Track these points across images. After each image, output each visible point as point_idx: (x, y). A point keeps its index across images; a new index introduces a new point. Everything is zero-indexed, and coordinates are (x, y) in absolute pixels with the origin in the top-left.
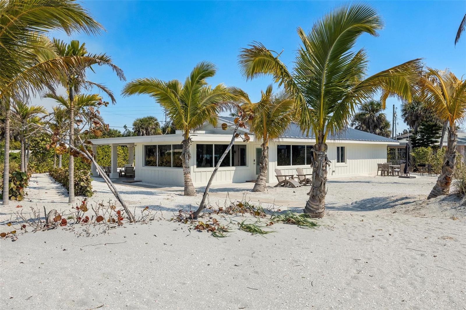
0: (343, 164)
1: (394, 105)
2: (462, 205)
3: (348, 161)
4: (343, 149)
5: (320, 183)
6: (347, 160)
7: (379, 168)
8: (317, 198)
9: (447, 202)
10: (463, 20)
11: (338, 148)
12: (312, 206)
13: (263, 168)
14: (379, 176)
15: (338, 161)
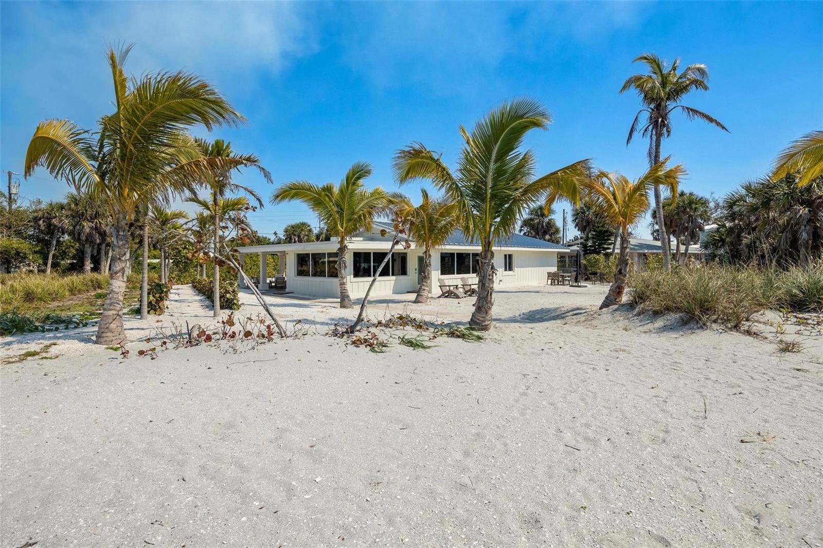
0: (512, 272)
1: (564, 210)
2: (636, 315)
3: (516, 269)
4: (510, 256)
5: (487, 293)
7: (548, 277)
8: (483, 309)
9: (620, 312)
10: (636, 120)
11: (505, 256)
12: (478, 318)
13: (425, 277)
14: (549, 285)
15: (506, 270)
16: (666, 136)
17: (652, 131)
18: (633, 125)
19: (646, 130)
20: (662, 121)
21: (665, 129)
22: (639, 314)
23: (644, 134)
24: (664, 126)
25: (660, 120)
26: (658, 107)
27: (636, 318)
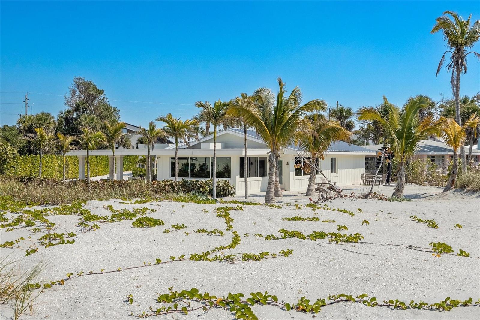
0: (335, 173)
3: (339, 171)
4: (335, 159)
6: (338, 169)
7: (362, 178)
8: (400, 191)
10: (443, 57)
11: (332, 159)
14: (362, 185)
15: (332, 172)
16: (464, 72)
17: (454, 67)
18: (441, 61)
19: (450, 66)
20: (462, 62)
21: (463, 67)
22: (467, 192)
23: (448, 69)
24: (462, 65)
25: (460, 60)
26: (459, 50)
27: (465, 194)
